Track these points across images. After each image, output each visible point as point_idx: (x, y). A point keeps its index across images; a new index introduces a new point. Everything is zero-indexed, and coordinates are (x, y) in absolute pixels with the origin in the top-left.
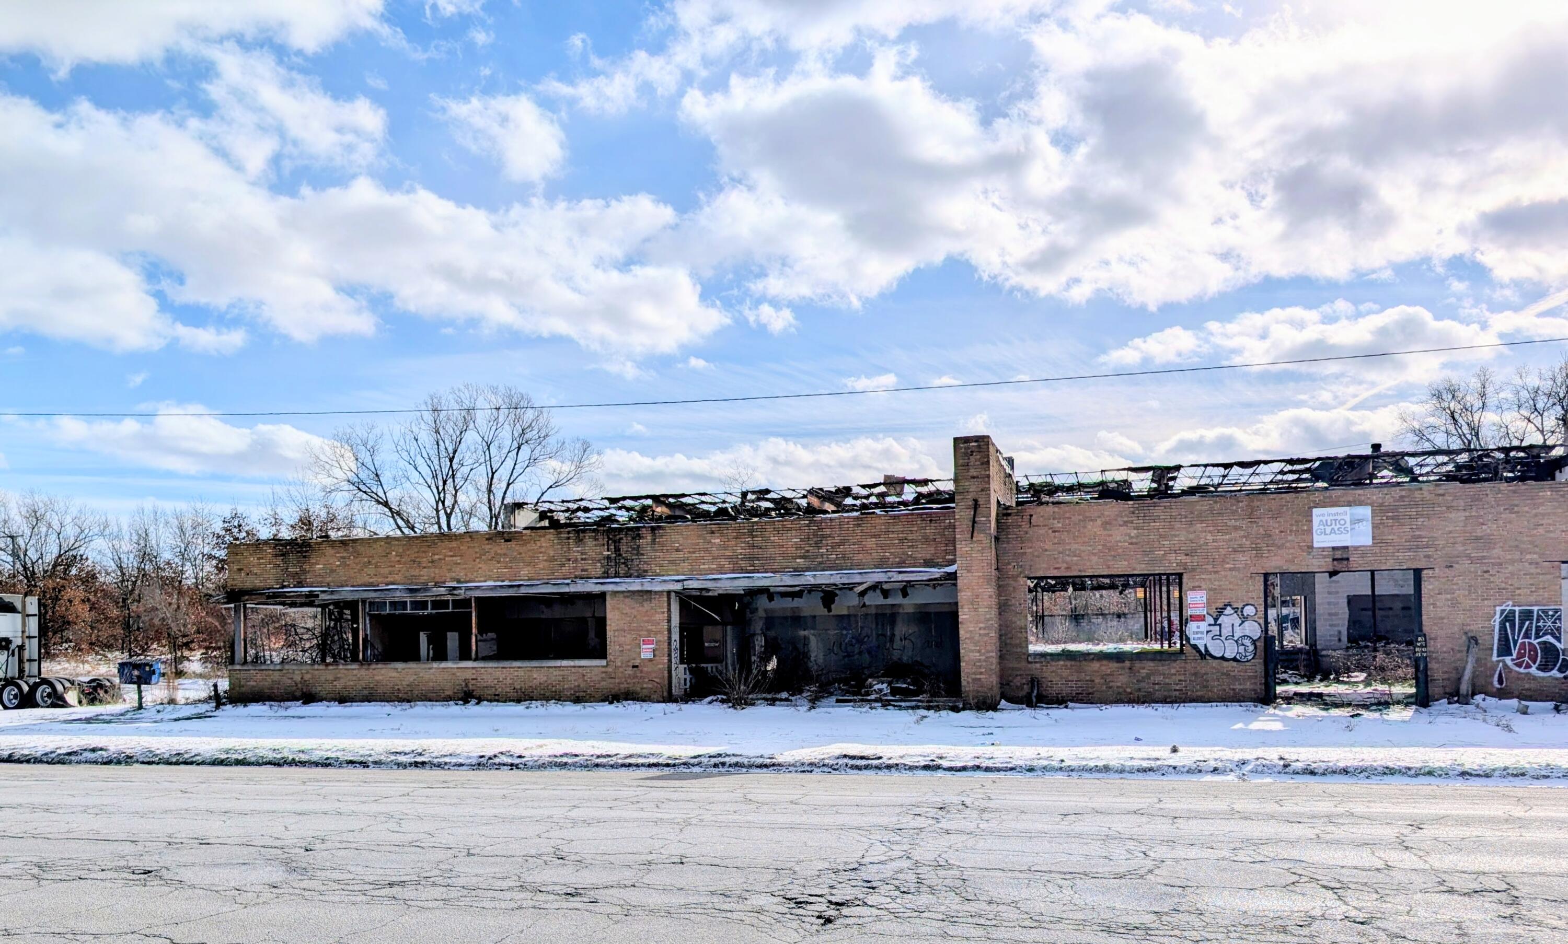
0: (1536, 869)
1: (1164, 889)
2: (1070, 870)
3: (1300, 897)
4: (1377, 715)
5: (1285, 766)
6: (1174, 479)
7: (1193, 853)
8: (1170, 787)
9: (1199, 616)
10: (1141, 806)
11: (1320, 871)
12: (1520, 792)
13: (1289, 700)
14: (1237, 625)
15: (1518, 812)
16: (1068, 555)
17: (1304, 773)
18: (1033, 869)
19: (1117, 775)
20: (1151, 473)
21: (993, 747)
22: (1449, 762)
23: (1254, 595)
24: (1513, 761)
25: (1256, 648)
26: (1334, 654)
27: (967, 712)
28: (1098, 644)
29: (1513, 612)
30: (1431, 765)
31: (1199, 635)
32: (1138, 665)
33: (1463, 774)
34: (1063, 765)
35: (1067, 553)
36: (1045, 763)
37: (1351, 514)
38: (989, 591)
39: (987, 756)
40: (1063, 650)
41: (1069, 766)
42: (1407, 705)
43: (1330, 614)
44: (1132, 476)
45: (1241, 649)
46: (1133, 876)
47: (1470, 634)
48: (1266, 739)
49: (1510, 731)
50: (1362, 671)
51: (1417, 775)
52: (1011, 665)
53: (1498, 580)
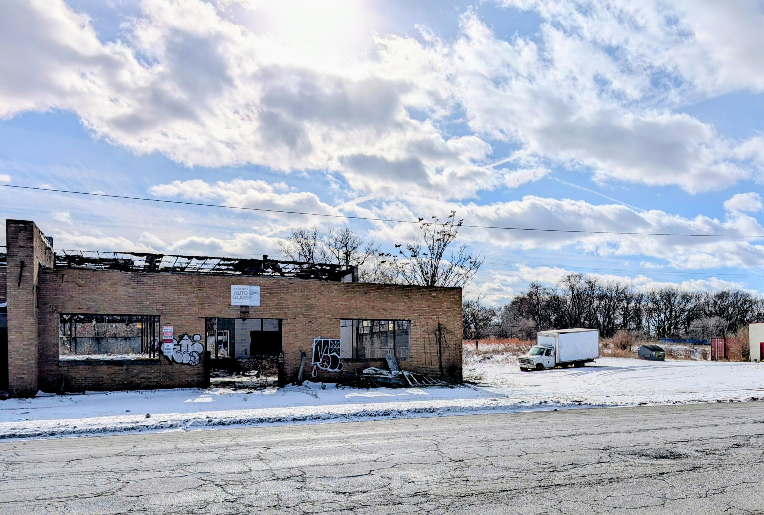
0: (315, 463)
1: (126, 499)
2: (66, 496)
3: (204, 492)
4: (259, 392)
5: (209, 421)
6: (160, 262)
7: (148, 475)
8: (143, 438)
9: (169, 340)
10: (122, 451)
11: (216, 477)
12: (316, 427)
13: (217, 385)
14: (190, 345)
15: (313, 436)
16: (89, 301)
17: (219, 425)
18: (39, 498)
19: (111, 434)
20: (146, 257)
21: (27, 422)
22: (288, 414)
23: (200, 329)
24: (315, 411)
25: (200, 358)
26: (243, 361)
27: (12, 400)
28: (110, 355)
29: (320, 341)
30: (280, 416)
31: (169, 351)
32: (131, 368)
33: (294, 420)
34: (76, 429)
35: (88, 299)
36: (63, 429)
37: (250, 290)
38: (32, 320)
39: (21, 428)
40: (87, 359)
41: (79, 430)
42: (274, 387)
43: (242, 340)
44: (134, 258)
45: (192, 358)
46: (108, 494)
47: (303, 351)
48: (202, 407)
49: (317, 397)
50: (256, 370)
51: (273, 422)
52: (46, 368)
53: (315, 326)
